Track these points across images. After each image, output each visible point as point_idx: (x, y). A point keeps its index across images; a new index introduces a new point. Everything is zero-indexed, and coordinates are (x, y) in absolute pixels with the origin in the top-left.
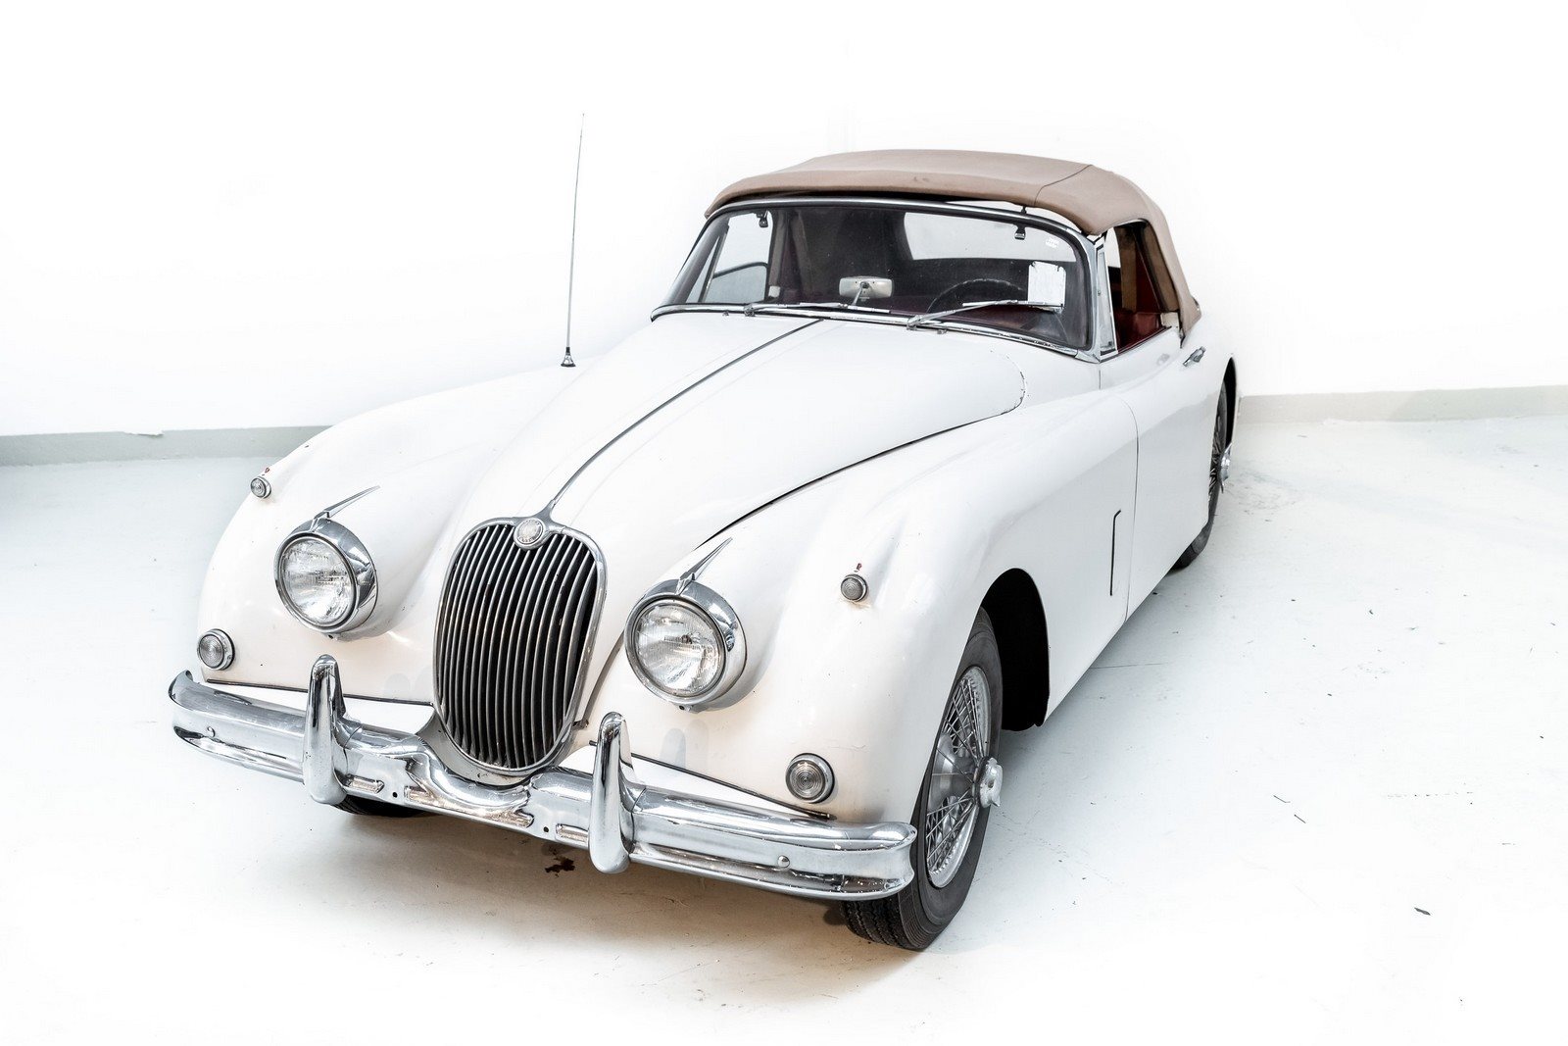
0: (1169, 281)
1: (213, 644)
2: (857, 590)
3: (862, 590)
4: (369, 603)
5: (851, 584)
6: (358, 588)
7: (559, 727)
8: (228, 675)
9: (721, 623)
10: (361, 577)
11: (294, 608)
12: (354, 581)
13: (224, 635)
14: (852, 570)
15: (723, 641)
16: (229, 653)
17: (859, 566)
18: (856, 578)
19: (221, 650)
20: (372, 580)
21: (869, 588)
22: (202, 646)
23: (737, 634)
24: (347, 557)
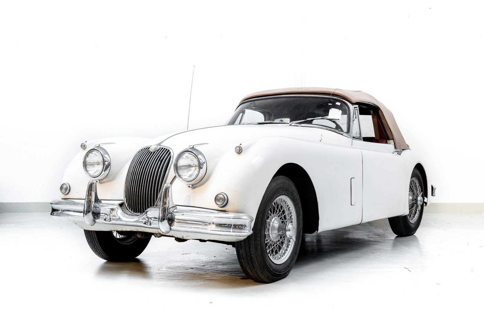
0: (389, 129)
1: (65, 186)
2: (240, 151)
3: (240, 150)
4: (107, 171)
5: (238, 148)
6: (105, 166)
7: (156, 200)
8: (68, 197)
9: (200, 160)
10: (106, 163)
11: (87, 171)
12: (104, 164)
13: (68, 184)
14: (239, 145)
15: (200, 166)
16: (69, 189)
17: (241, 144)
18: (239, 147)
19: (66, 189)
20: (109, 165)
21: (243, 150)
22: (61, 188)
23: (205, 165)
24: (104, 157)
